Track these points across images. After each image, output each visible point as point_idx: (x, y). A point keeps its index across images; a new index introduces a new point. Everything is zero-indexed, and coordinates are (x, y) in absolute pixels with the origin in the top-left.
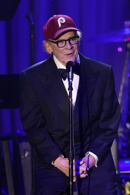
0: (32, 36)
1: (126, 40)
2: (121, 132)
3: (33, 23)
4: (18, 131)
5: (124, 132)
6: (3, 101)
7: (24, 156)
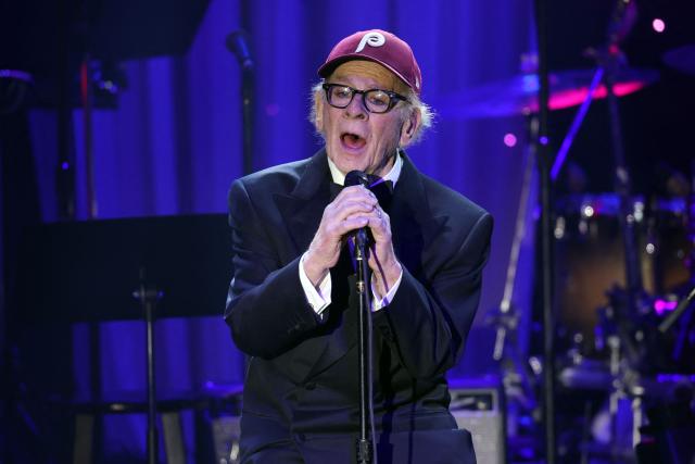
0: (247, 102)
1: (526, 111)
2: (514, 384)
3: (248, 62)
4: (210, 384)
5: (522, 385)
6: (161, 294)
7: (228, 458)
